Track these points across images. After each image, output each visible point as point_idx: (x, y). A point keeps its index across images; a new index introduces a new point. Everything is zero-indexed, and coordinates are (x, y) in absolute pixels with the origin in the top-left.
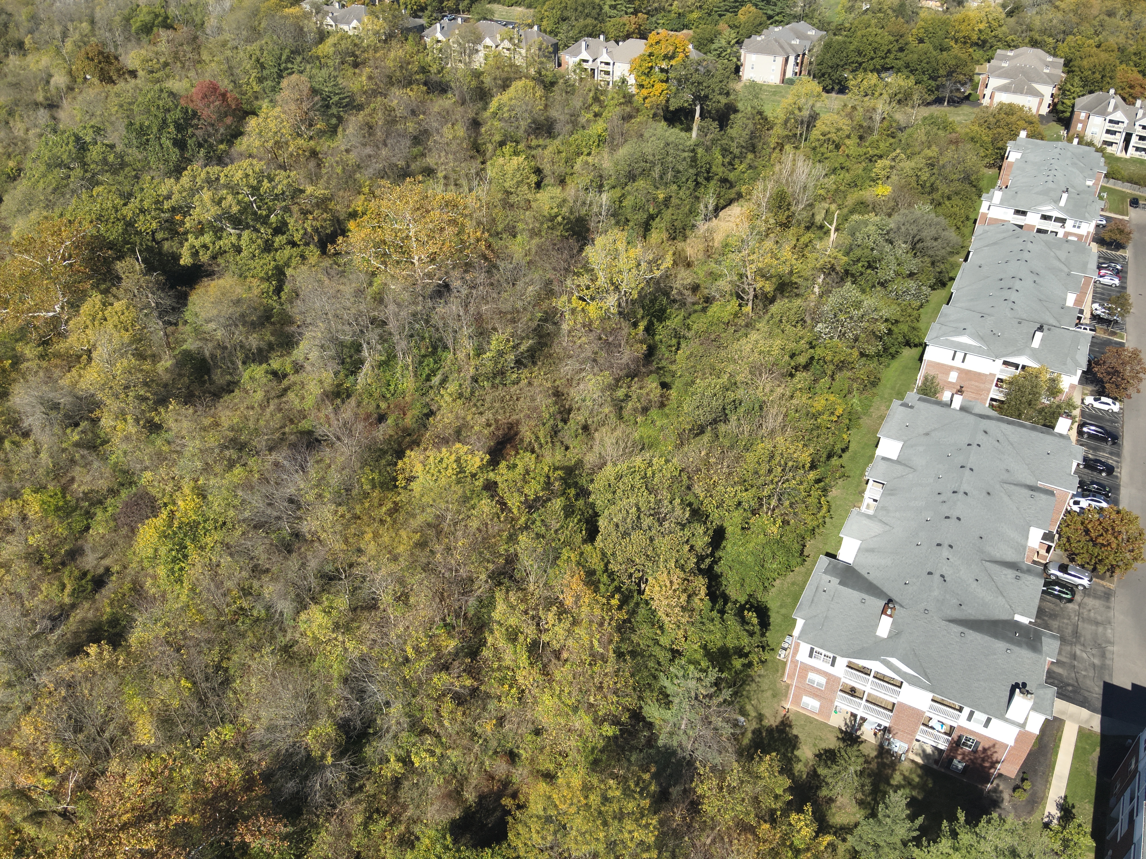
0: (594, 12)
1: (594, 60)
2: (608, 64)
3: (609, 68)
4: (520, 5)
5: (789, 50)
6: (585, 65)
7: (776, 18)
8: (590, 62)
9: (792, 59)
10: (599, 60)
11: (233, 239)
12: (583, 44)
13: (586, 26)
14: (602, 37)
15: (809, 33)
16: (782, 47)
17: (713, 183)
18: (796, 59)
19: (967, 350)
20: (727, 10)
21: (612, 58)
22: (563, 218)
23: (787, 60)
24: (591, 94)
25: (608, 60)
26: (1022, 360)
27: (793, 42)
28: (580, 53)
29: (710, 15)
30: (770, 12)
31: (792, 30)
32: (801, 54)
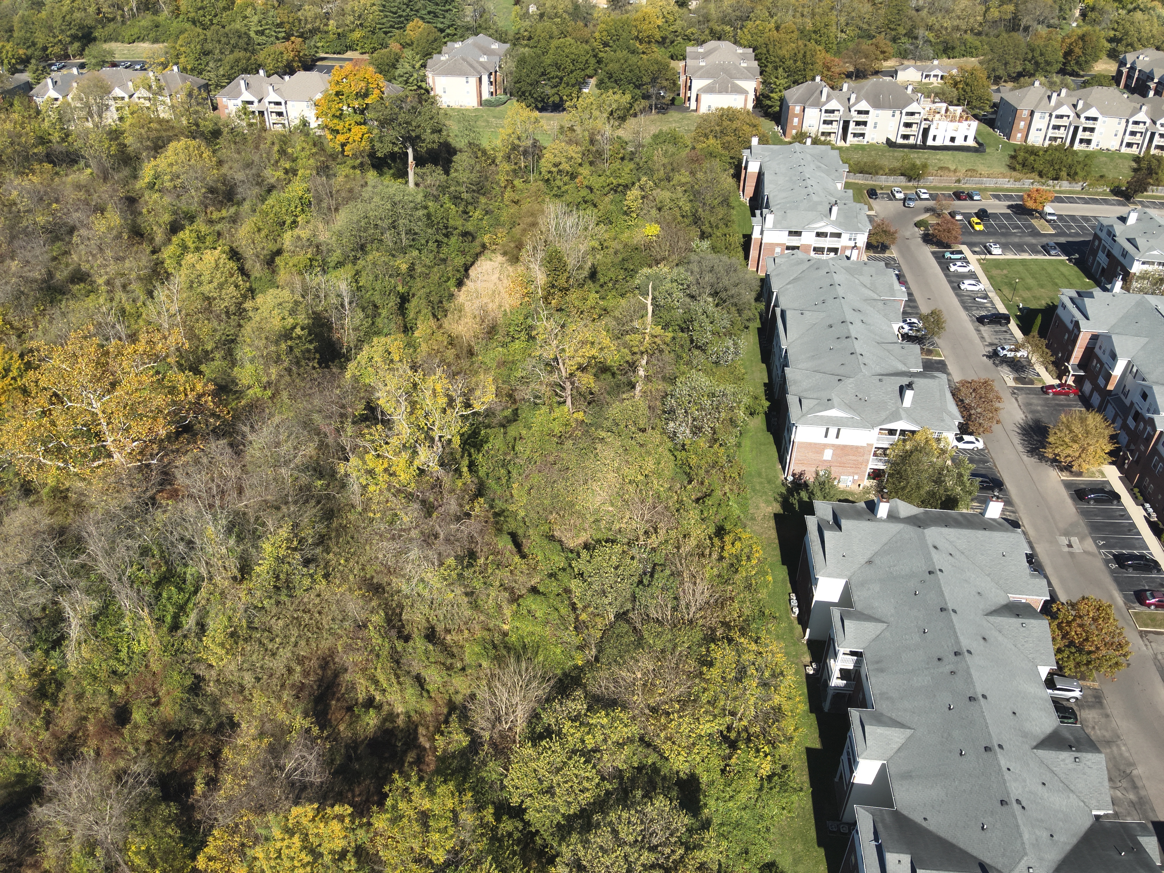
0: (242, 42)
1: (260, 101)
2: (278, 104)
3: (281, 109)
4: (143, 40)
5: (480, 68)
6: (251, 108)
7: (448, 31)
8: (256, 103)
9: (485, 78)
10: (266, 101)
12: (242, 83)
13: (237, 61)
14: (261, 72)
15: (493, 47)
16: (471, 66)
17: (453, 240)
18: (489, 78)
19: (840, 424)
20: (392, 27)
21: (281, 96)
22: (303, 329)
23: (480, 79)
24: (276, 148)
25: (278, 99)
26: (899, 425)
27: (482, 60)
28: (240, 94)
29: (373, 33)
30: (440, 26)
31: (475, 45)
32: (493, 71)
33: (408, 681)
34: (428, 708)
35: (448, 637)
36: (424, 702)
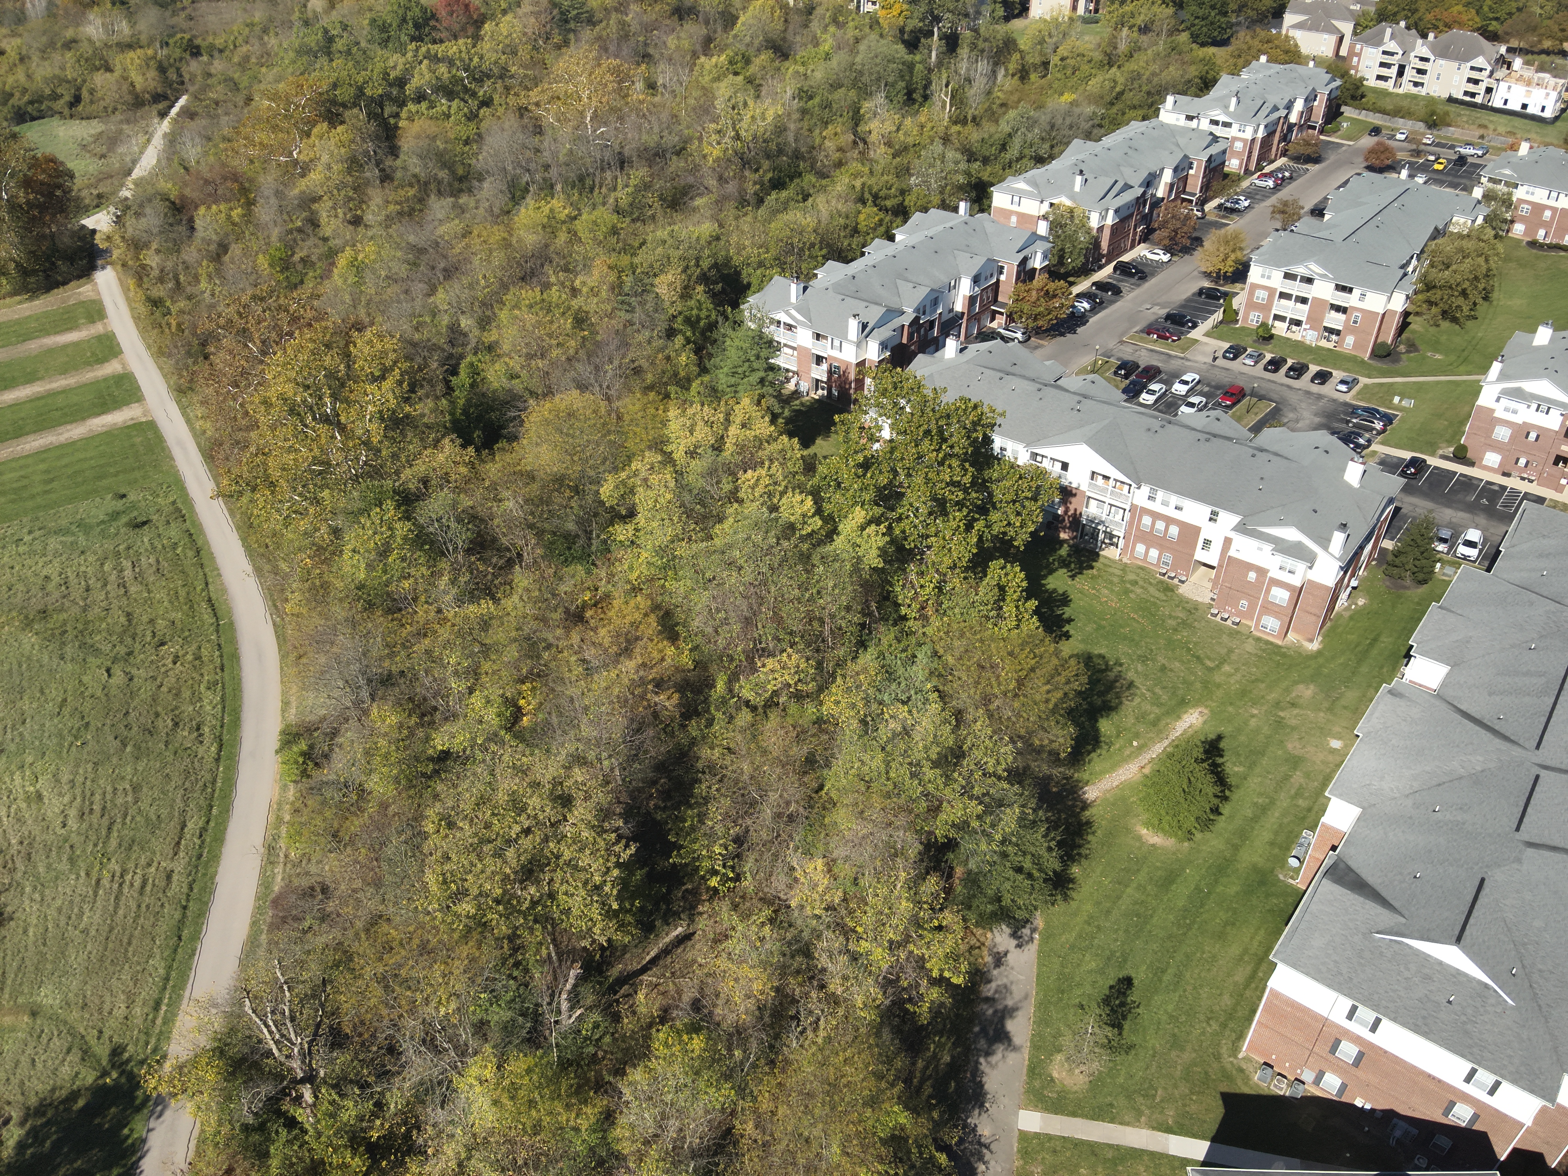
11: (445, 108)
19: (1021, 194)
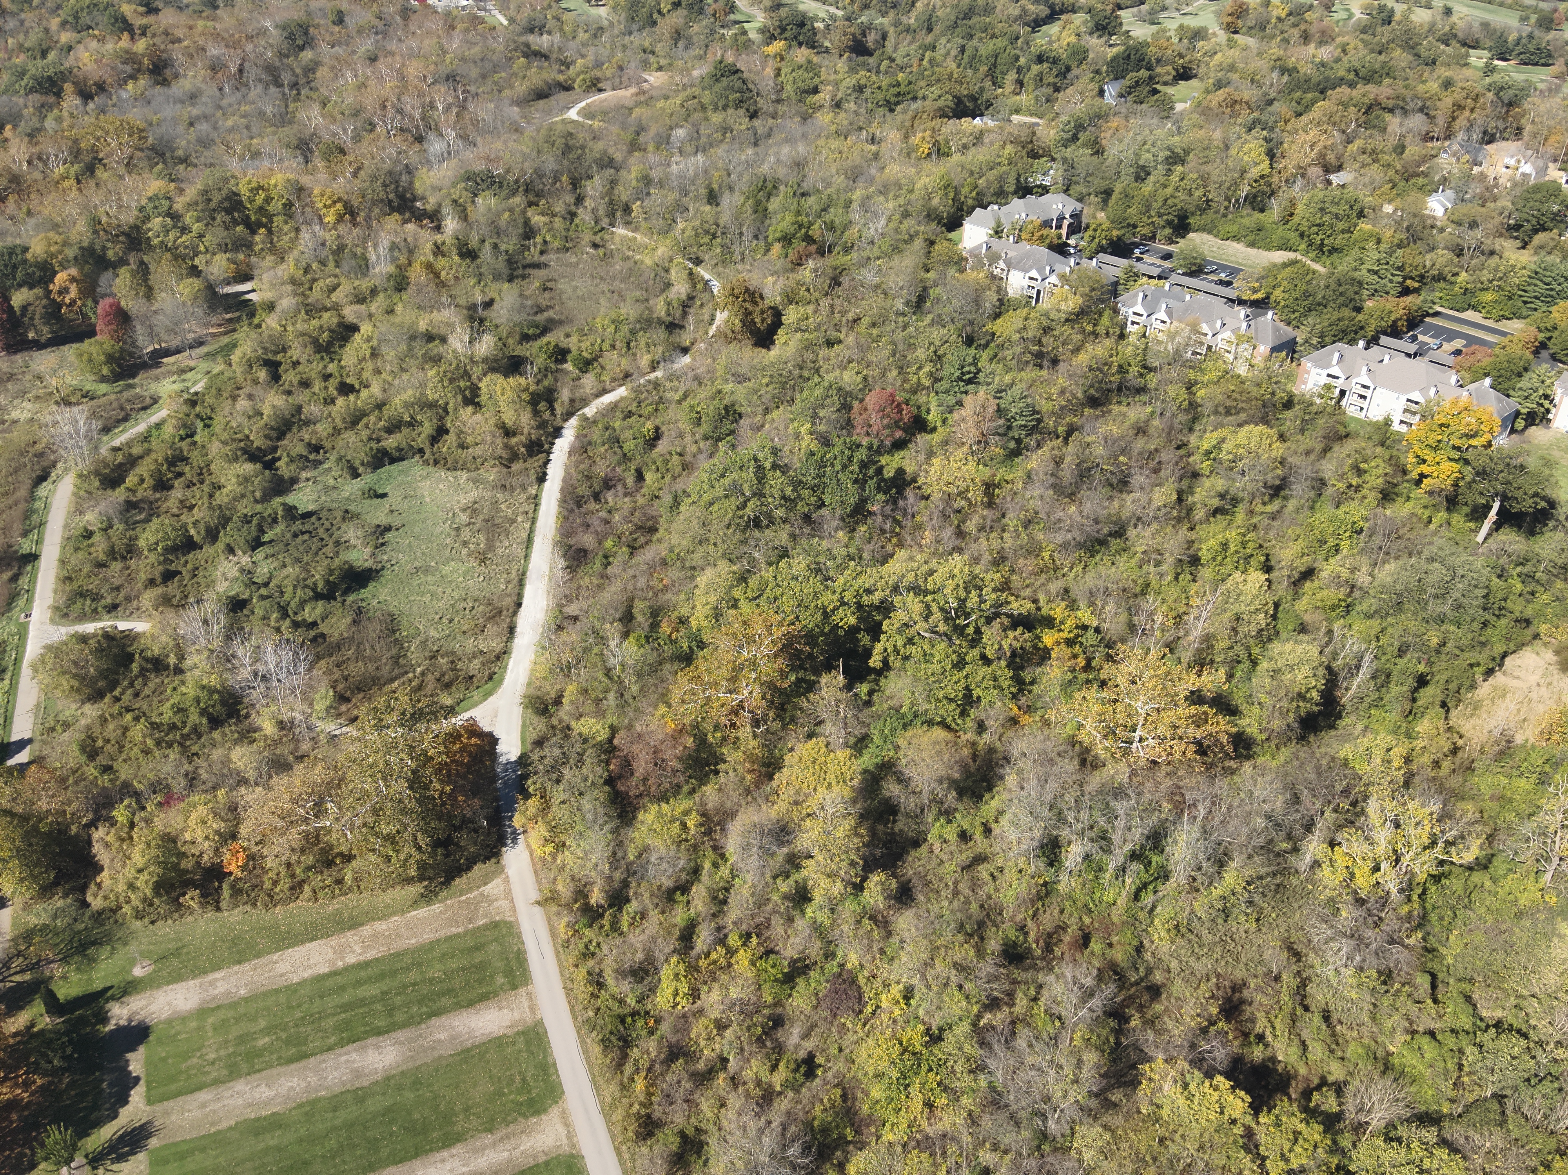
1: (1347, 379)
2: (1366, 386)
3: (1368, 393)
6: (1334, 383)
8: (1342, 380)
10: (1354, 380)
12: (1336, 352)
14: (1361, 342)
17: (1504, 623)
20: (1536, 297)
21: (1372, 379)
25: (1368, 382)
28: (1329, 364)
29: (1510, 298)
33: (1296, 1041)
34: (1302, 1071)
35: (1339, 1027)
36: (1302, 1063)
